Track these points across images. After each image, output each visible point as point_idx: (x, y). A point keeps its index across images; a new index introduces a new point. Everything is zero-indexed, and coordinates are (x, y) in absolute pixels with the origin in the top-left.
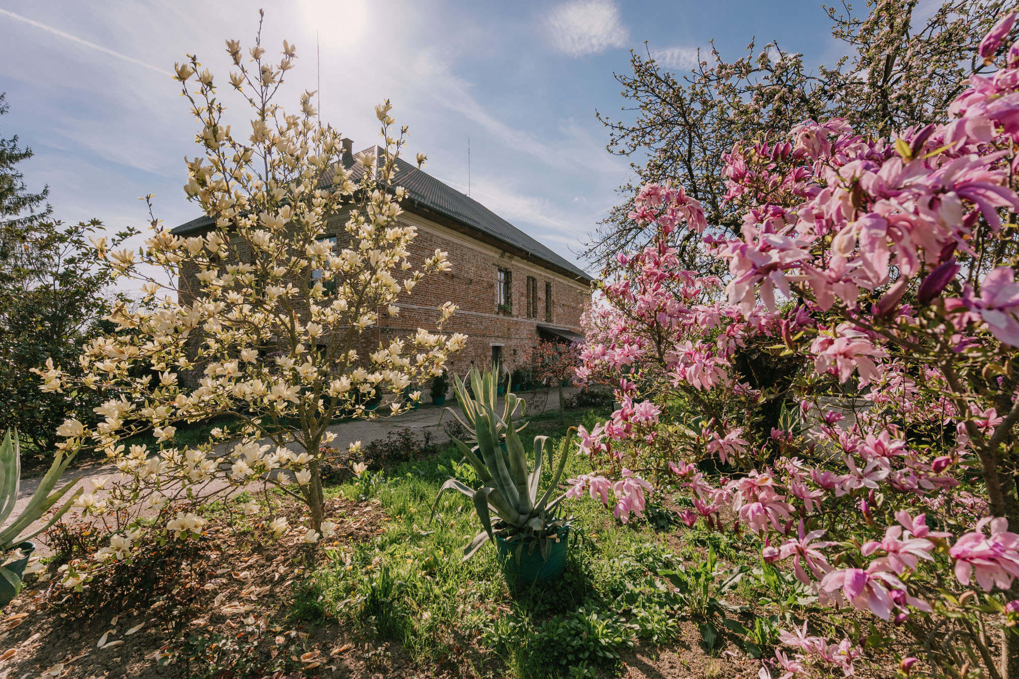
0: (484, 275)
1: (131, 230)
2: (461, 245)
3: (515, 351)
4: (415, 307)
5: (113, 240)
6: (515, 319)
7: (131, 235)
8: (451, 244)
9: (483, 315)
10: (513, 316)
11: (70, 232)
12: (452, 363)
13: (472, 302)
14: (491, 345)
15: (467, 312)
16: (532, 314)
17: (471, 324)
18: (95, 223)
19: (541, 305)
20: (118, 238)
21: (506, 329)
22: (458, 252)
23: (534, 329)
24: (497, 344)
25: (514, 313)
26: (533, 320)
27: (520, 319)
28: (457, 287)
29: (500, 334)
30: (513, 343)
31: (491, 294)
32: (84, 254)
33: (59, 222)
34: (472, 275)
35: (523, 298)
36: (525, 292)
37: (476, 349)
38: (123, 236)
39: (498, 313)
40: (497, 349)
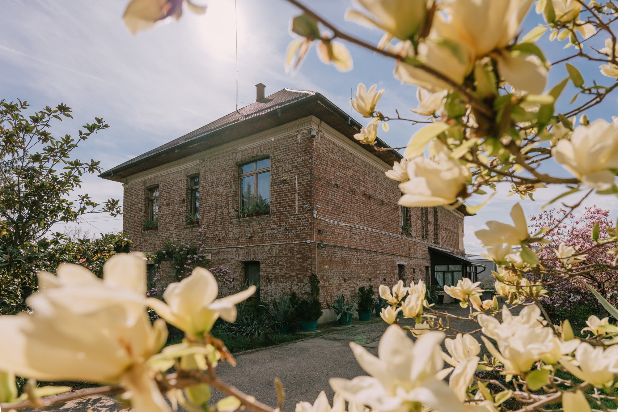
0: (391, 198)
1: (99, 121)
2: (376, 168)
3: (414, 269)
4: (342, 224)
5: (81, 133)
6: (414, 240)
7: (99, 128)
8: (368, 166)
9: (391, 234)
10: (412, 237)
11: (36, 120)
12: (370, 280)
13: (384, 222)
14: (398, 263)
15: (380, 232)
16: (425, 236)
17: (383, 242)
18: (63, 109)
19: (431, 228)
20: (86, 131)
21: (407, 249)
22: (373, 174)
23: (426, 249)
24: (402, 263)
25: (413, 234)
26: (426, 242)
27: (417, 240)
28: (373, 208)
29: (404, 254)
30: (413, 262)
31: (397, 216)
32: (51, 150)
33: (25, 103)
34: (383, 197)
35: (419, 221)
36: (420, 215)
37: (387, 267)
38: (91, 129)
39: (402, 234)
40: (401, 267)
